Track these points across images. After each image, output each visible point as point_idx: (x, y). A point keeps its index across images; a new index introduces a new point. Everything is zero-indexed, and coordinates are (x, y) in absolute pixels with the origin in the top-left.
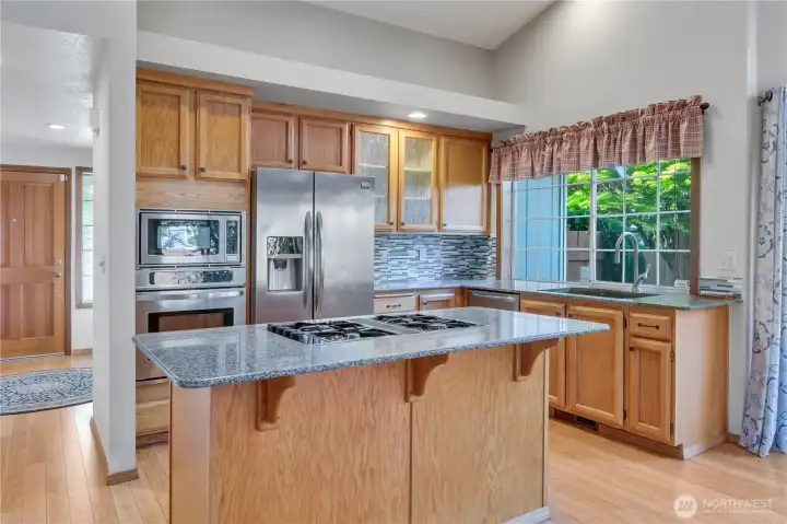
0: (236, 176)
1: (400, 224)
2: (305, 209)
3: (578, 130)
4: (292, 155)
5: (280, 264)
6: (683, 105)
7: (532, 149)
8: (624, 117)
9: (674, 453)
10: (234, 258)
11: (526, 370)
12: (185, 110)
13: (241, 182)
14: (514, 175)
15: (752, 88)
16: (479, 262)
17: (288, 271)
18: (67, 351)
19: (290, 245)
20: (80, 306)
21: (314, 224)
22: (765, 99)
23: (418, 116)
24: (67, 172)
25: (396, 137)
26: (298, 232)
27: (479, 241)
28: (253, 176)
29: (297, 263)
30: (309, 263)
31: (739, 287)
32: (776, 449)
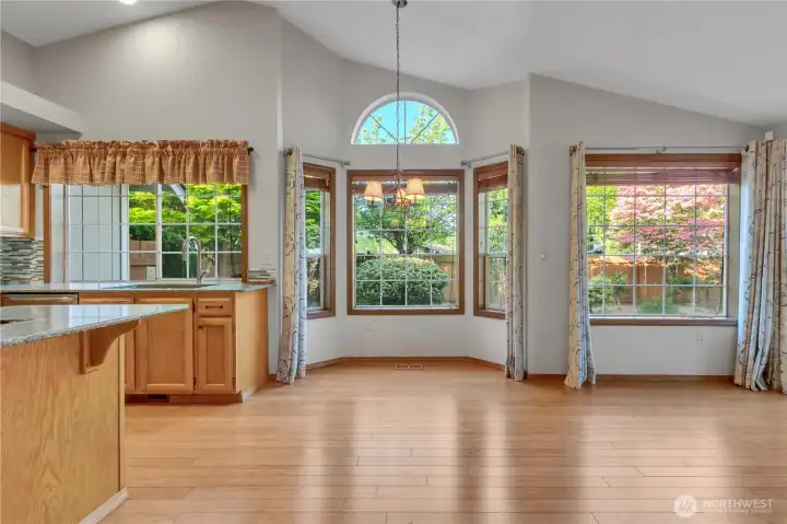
3: (143, 147)
7: (90, 157)
8: (188, 145)
9: (236, 399)
11: (96, 360)
14: (67, 179)
15: (280, 145)
16: (18, 266)
22: (288, 153)
27: (18, 244)
31: (274, 275)
32: (298, 377)
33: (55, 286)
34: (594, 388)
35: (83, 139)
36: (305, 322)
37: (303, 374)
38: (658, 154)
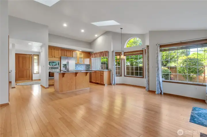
0: (59, 57)
1: (79, 63)
2: (67, 61)
3: (98, 53)
4: (65, 55)
5: (64, 67)
6: (107, 51)
7: (94, 55)
8: (102, 52)
9: (104, 85)
10: (58, 66)
11: (87, 75)
12: (53, 50)
13: (59, 58)
14: (92, 57)
15: (112, 50)
16: (89, 68)
17: (65, 68)
18: (32, 80)
19: (65, 65)
20: (34, 74)
21: (68, 63)
22: (113, 51)
23: (81, 51)
24: (32, 55)
25: (78, 53)
26: (66, 63)
27: (89, 65)
28: (61, 57)
29: (66, 67)
30: (67, 67)
31: (111, 69)
32: (114, 84)
33: (92, 70)
34: (163, 95)
35: (94, 53)
36: (115, 77)
37: (115, 84)
38: (181, 43)
